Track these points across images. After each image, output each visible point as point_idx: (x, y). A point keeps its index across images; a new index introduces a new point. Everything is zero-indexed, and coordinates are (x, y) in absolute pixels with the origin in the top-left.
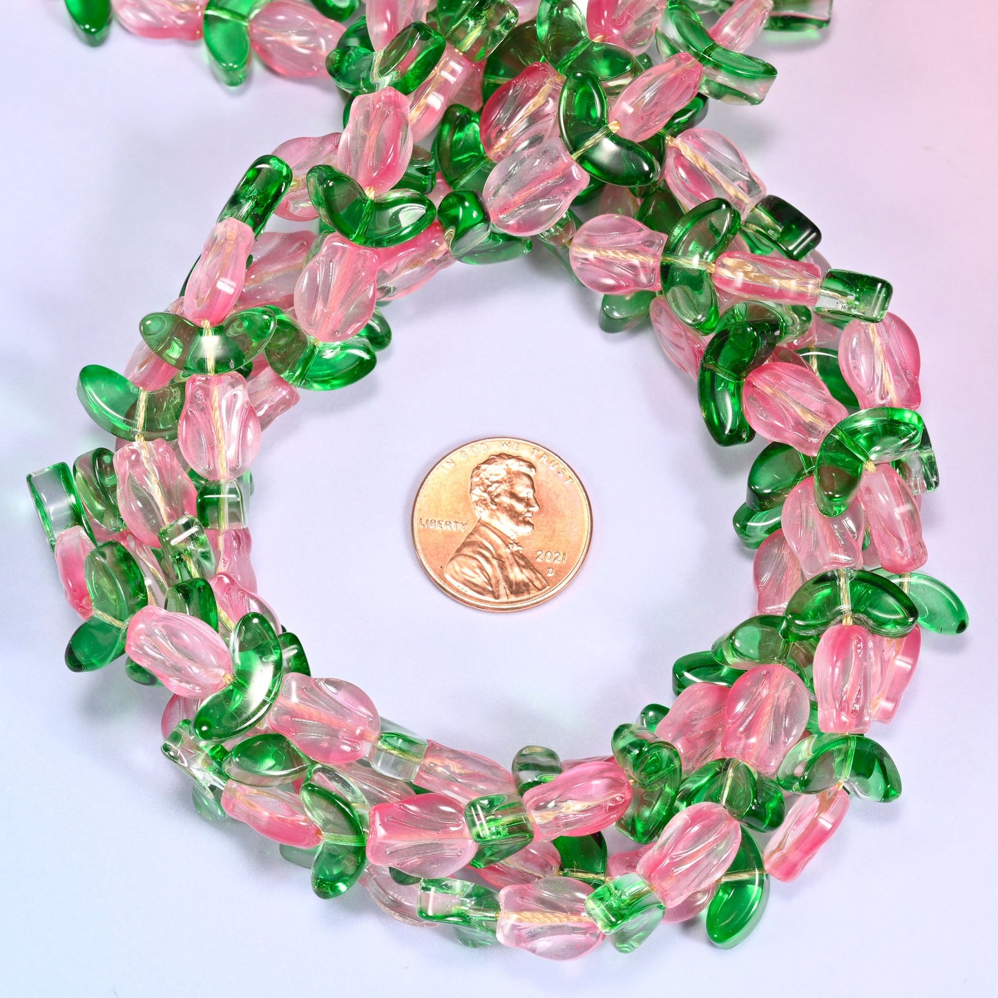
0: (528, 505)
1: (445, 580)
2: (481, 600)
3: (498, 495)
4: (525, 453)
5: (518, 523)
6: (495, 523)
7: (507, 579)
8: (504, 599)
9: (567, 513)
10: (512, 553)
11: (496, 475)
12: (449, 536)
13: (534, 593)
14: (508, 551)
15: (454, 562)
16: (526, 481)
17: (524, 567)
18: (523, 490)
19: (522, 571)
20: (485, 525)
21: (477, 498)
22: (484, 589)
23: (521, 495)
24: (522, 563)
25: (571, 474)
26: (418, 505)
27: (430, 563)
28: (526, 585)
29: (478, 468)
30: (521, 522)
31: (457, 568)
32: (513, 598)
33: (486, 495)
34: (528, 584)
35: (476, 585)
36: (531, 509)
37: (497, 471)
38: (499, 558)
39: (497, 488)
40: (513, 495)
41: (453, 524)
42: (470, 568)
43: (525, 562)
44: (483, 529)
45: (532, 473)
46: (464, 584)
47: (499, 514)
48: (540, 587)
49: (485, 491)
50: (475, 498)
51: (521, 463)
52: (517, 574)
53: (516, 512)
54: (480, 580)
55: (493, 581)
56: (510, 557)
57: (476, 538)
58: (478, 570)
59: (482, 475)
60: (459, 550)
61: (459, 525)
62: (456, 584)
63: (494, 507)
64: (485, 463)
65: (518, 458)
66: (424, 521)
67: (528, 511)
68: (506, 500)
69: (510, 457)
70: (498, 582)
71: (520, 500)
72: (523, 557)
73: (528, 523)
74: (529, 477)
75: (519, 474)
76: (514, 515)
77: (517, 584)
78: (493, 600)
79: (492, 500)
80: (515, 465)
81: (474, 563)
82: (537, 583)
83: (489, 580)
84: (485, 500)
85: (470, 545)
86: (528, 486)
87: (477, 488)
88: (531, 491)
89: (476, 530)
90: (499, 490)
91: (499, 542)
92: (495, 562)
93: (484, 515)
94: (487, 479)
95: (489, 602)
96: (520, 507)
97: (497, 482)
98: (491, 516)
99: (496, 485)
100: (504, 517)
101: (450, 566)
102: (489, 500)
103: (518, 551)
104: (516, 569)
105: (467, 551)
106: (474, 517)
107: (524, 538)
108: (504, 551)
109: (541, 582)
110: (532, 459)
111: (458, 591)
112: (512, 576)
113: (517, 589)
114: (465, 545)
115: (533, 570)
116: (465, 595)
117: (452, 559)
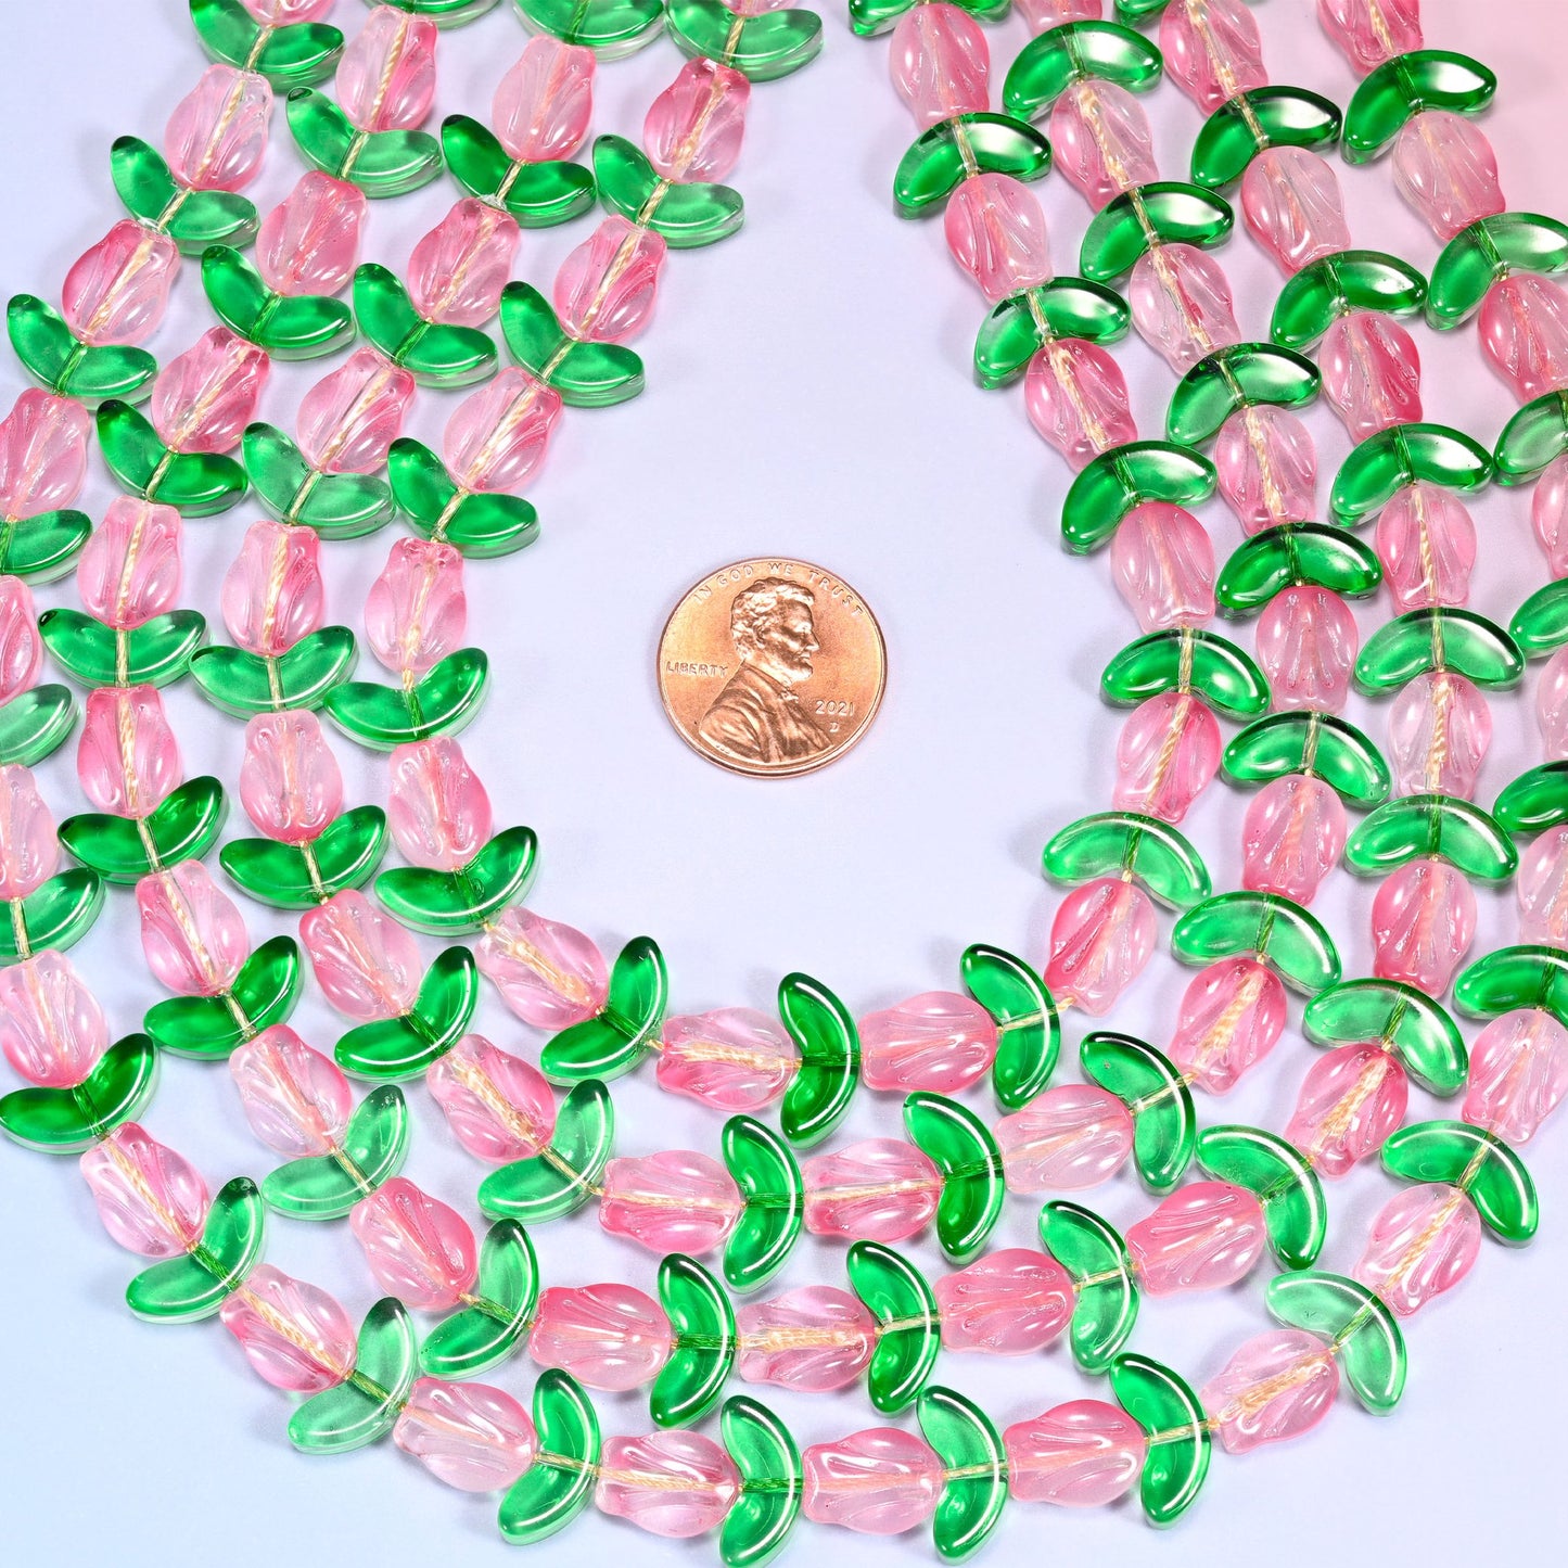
0: (805, 642)
1: (700, 739)
2: (746, 764)
3: (767, 631)
4: (800, 577)
5: (792, 666)
6: (764, 667)
7: (779, 736)
8: (776, 762)
9: (855, 651)
10: (785, 704)
11: (765, 605)
12: (707, 684)
13: (813, 754)
14: (780, 701)
15: (712, 716)
16: (801, 612)
17: (800, 721)
18: (801, 626)
19: (798, 727)
20: (751, 668)
21: (740, 635)
22: (751, 749)
23: (797, 630)
24: (798, 716)
25: (862, 606)
26: (665, 645)
27: (680, 717)
28: (804, 743)
29: (740, 596)
30: (795, 663)
31: (716, 724)
32: (787, 761)
33: (750, 631)
34: (806, 743)
35: (740, 745)
36: (809, 648)
37: (765, 599)
38: (769, 710)
39: (764, 622)
40: (787, 631)
41: (710, 668)
42: (732, 724)
43: (802, 714)
44: (747, 673)
45: (809, 602)
46: (724, 743)
47: (767, 654)
48: (821, 745)
49: (750, 626)
50: (737, 634)
51: (795, 590)
52: (792, 731)
53: (790, 652)
54: (745, 738)
55: (762, 739)
56: (783, 708)
57: (741, 685)
58: (742, 726)
59: (746, 606)
60: (718, 701)
61: (718, 670)
62: (714, 744)
63: (762, 646)
64: (749, 590)
65: (792, 584)
66: (672, 666)
67: (805, 650)
68: (776, 636)
69: (781, 582)
70: (768, 739)
71: (794, 636)
72: (799, 708)
73: (806, 666)
74: (805, 606)
75: (792, 604)
76: (789, 657)
77: (793, 742)
78: (762, 763)
79: (760, 638)
80: (788, 593)
81: (738, 718)
82: (817, 741)
83: (757, 738)
84: (750, 637)
85: (732, 694)
86: (804, 619)
87: (740, 622)
88: (809, 625)
89: (739, 676)
90: (767, 624)
91: (768, 689)
92: (763, 715)
93: (749, 656)
94: (753, 610)
95: (757, 766)
96: (794, 646)
97: (766, 614)
98: (758, 658)
99: (764, 618)
100: (775, 660)
101: (707, 721)
102: (755, 638)
103: (793, 701)
104: (791, 724)
105: (727, 702)
106: (736, 659)
107: (799, 685)
108: (776, 702)
109: (823, 740)
110: (810, 583)
111: (717, 752)
112: (785, 733)
113: (792, 748)
114: (725, 694)
115: (814, 725)
116: (726, 757)
117: (709, 713)
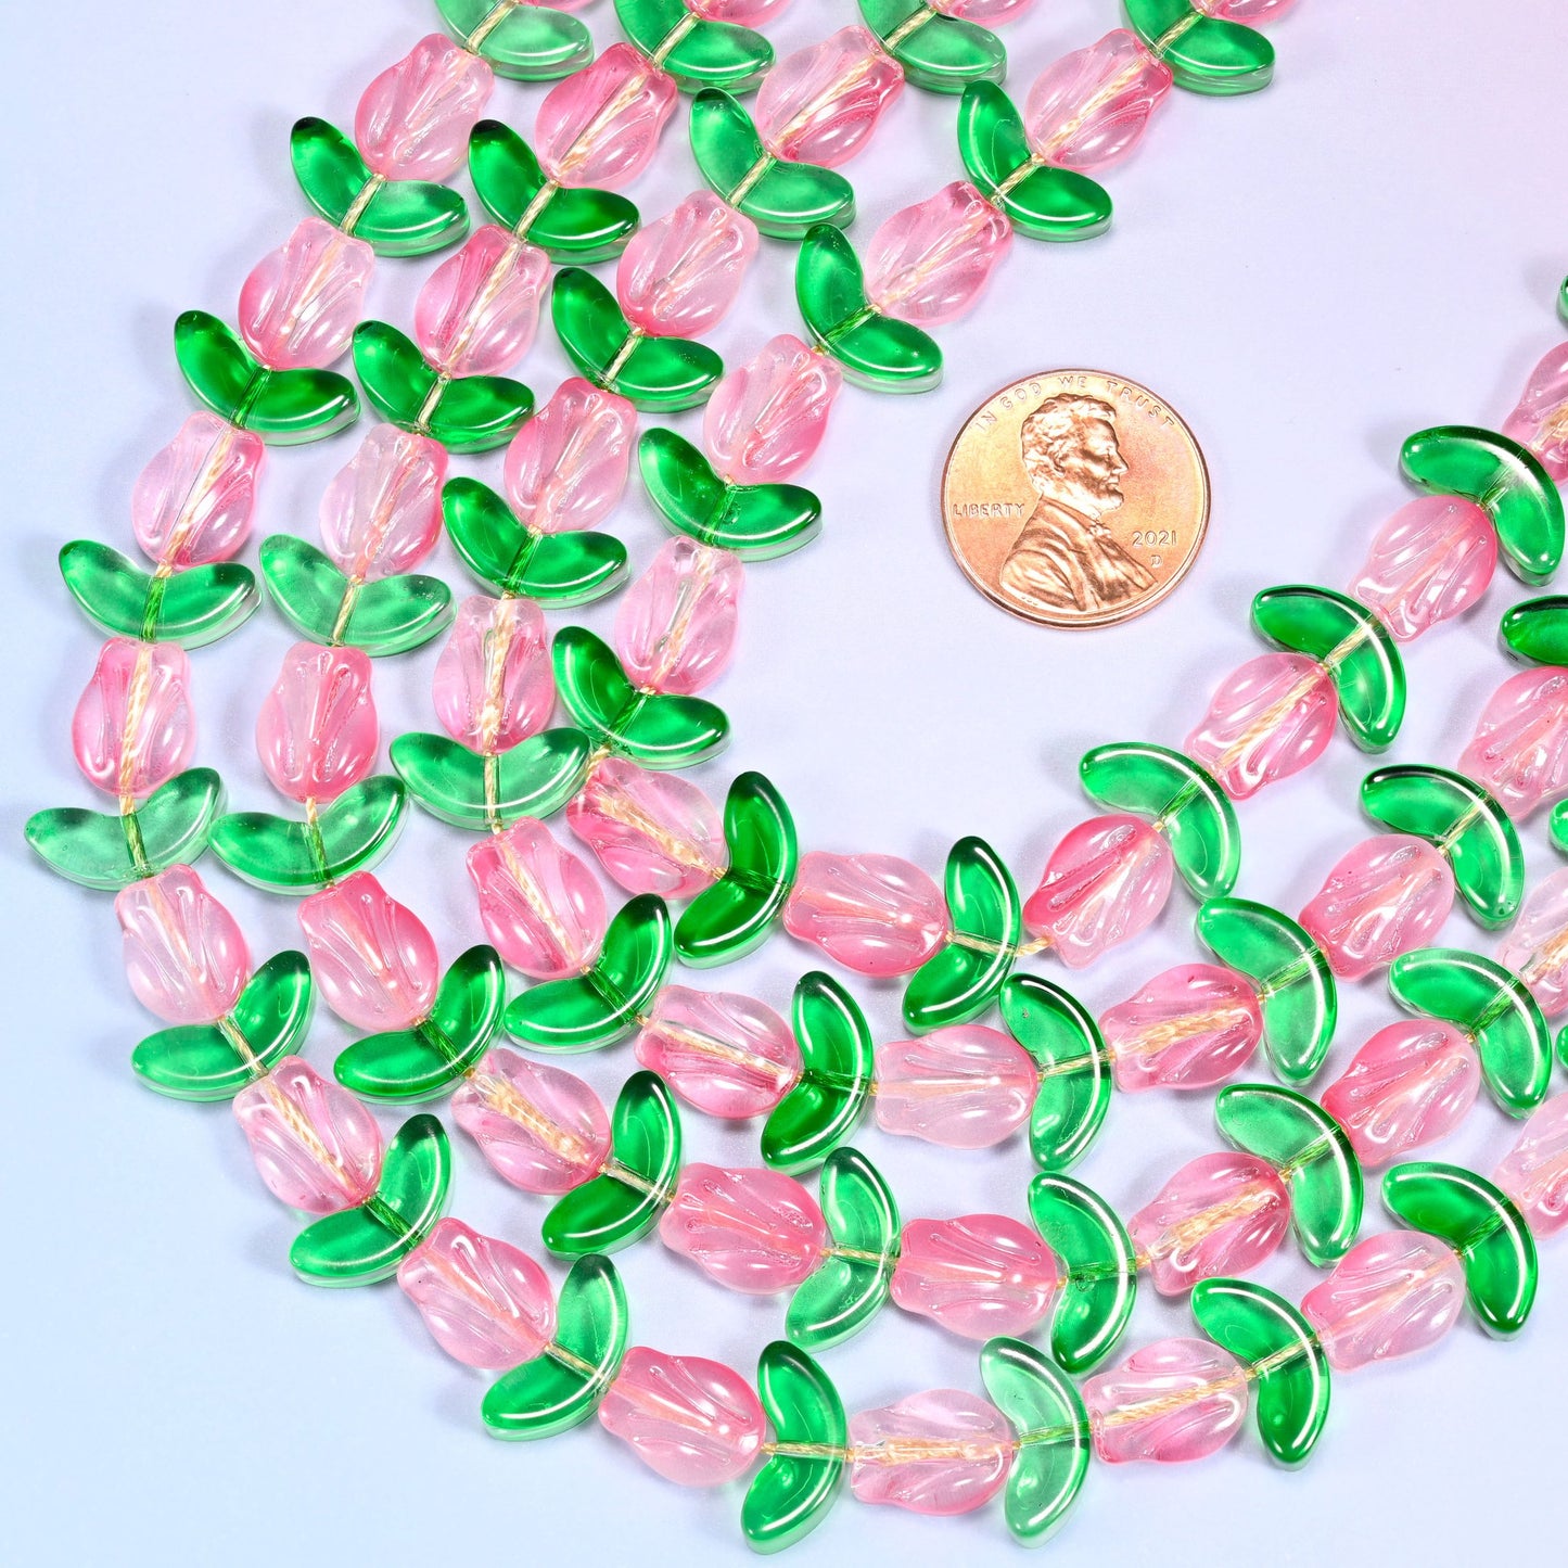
0: (1111, 466)
1: (1003, 592)
2: (1059, 615)
3: (1065, 457)
4: (1096, 388)
5: (1099, 494)
6: (1064, 498)
7: (1093, 579)
8: (1093, 609)
9: (1171, 470)
10: (1097, 540)
11: (1058, 427)
12: (1000, 525)
13: (1135, 594)
14: (1090, 537)
15: (1012, 563)
16: (1103, 430)
17: (1116, 558)
18: (1099, 443)
19: (1114, 565)
20: (1051, 503)
21: (1034, 465)
22: (1061, 598)
23: (1098, 453)
24: (1112, 552)
25: (1173, 417)
26: (948, 486)
27: (977, 569)
28: (1122, 584)
29: (1029, 420)
30: (1103, 492)
31: (1019, 572)
32: (1106, 606)
33: (1046, 459)
34: (1125, 583)
35: (1049, 594)
36: (1116, 472)
37: (1058, 421)
38: (1078, 549)
39: (1061, 447)
40: (1087, 454)
41: (1004, 507)
42: (1036, 569)
43: (1116, 551)
44: (1048, 509)
45: (1111, 419)
46: (1031, 593)
47: (1069, 484)
48: (1144, 585)
49: (1045, 454)
50: (1031, 465)
51: (1093, 405)
52: (1107, 571)
53: (1094, 479)
54: (1053, 585)
55: (1074, 585)
56: (1094, 545)
57: (1041, 523)
58: (1049, 572)
59: (1037, 430)
60: (1016, 545)
61: (1014, 509)
62: (1019, 595)
63: (1059, 475)
64: (1038, 411)
65: (1088, 399)
66: (960, 509)
67: (1112, 475)
68: (1076, 462)
69: (1075, 398)
70: (1081, 585)
71: (1097, 459)
72: (1113, 545)
73: (1115, 492)
74: (1107, 424)
75: (1090, 422)
76: (1091, 482)
77: (1110, 585)
78: (1077, 612)
79: (1057, 466)
80: (1083, 410)
81: (1042, 561)
82: (1139, 581)
83: (1068, 583)
84: (1046, 466)
85: (1035, 536)
86: (1107, 439)
87: (1032, 450)
88: (1113, 444)
89: (1038, 512)
90: (1065, 450)
91: (1076, 526)
92: (1072, 556)
93: (1049, 489)
94: (1046, 434)
95: (1071, 616)
96: (1099, 471)
97: (1060, 437)
98: (1058, 489)
99: (1060, 442)
100: (1078, 488)
101: (1007, 570)
102: (1052, 466)
103: (1104, 536)
104: (1105, 562)
105: (1029, 544)
106: (1033, 493)
107: (1110, 516)
108: (1084, 539)
109: (1145, 578)
110: (1109, 398)
111: (1024, 605)
112: (1100, 575)
113: (1110, 592)
114: (1024, 535)
115: (1131, 561)
116: (1034, 609)
117: (1008, 559)
